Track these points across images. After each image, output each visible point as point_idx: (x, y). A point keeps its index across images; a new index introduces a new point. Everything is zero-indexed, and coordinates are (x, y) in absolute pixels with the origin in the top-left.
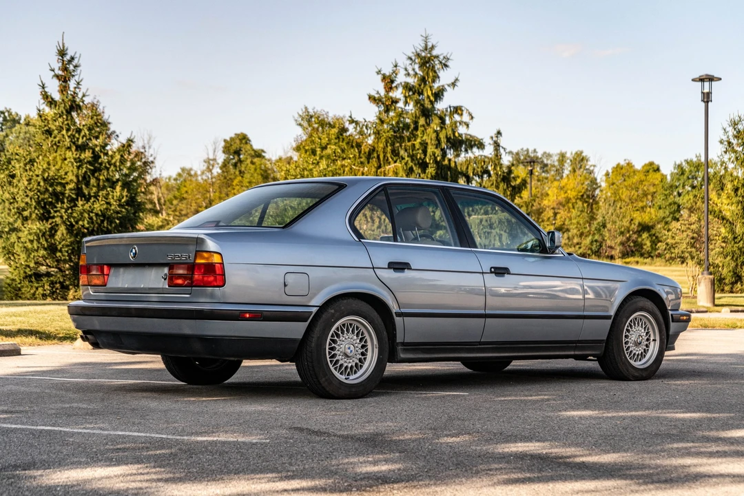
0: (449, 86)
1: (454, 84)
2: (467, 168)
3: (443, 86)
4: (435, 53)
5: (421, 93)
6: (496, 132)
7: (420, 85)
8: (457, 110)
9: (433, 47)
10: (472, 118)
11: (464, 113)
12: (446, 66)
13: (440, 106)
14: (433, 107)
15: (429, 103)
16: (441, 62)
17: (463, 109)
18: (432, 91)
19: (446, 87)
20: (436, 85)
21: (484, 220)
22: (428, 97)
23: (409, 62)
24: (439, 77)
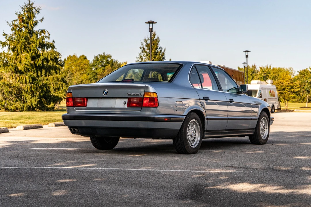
0: (40, 20)
1: (42, 20)
2: (48, 56)
3: (37, 21)
4: (33, 6)
5: (27, 23)
6: (52, 41)
7: (27, 20)
8: (43, 31)
9: (32, 4)
10: (50, 35)
11: (46, 32)
12: (38, 12)
13: (36, 29)
14: (33, 29)
15: (31, 28)
16: (36, 10)
17: (45, 31)
18: (33, 22)
19: (38, 21)
20: (34, 20)
21: (55, 77)
22: (31, 25)
23: (22, 9)
24: (35, 17)
